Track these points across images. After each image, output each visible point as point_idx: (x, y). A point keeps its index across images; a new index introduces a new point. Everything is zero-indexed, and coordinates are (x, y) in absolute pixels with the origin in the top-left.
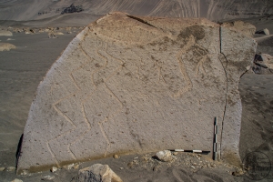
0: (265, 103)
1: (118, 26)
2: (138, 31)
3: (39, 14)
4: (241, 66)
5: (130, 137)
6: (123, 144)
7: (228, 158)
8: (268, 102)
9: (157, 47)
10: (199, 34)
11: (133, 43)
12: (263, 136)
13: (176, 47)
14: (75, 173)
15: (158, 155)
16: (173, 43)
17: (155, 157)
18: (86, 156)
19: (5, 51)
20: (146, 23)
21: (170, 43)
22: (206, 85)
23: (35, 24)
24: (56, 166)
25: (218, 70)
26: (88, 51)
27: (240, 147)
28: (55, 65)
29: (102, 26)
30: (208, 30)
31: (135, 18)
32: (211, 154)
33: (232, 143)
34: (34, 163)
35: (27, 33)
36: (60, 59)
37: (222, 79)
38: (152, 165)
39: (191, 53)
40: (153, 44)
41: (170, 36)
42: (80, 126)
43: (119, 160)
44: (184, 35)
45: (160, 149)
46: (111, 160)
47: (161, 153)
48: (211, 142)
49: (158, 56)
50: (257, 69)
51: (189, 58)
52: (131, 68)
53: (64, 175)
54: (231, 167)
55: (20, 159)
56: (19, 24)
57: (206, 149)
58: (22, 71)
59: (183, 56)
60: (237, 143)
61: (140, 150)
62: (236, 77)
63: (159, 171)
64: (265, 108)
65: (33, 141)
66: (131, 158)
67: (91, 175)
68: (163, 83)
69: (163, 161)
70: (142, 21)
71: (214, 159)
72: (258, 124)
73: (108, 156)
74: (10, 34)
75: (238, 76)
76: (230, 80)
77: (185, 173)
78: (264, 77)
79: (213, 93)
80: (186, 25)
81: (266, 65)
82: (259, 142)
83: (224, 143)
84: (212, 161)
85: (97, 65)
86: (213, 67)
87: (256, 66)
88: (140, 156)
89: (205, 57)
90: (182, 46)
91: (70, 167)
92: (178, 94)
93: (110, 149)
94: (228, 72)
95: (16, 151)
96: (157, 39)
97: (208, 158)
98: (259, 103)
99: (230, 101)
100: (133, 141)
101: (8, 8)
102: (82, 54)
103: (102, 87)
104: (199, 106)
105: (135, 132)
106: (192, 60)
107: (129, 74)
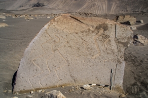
0: (137, 61)
1: (65, 22)
2: (75, 25)
3: (20, 7)
4: (125, 44)
5: (70, 77)
6: (67, 81)
7: (118, 89)
8: (139, 61)
9: (84, 33)
10: (105, 28)
11: (73, 31)
12: (135, 78)
13: (94, 34)
14: (43, 94)
15: (83, 86)
16: (93, 32)
17: (82, 88)
18: (48, 86)
19: (2, 28)
20: (79, 21)
21: (91, 32)
22: (108, 53)
23: (18, 12)
24: (33, 91)
25: (114, 46)
26: (50, 34)
27: (123, 83)
28: (33, 40)
29: (57, 22)
30: (110, 26)
31: (74, 18)
32: (109, 87)
33: (119, 82)
34: (22, 89)
35: (13, 17)
36: (36, 38)
37: (116, 50)
38: (80, 91)
39: (101, 37)
40: (83, 32)
41: (91, 28)
42: (45, 71)
43: (65, 88)
44: (98, 28)
45: (84, 84)
46: (60, 88)
47: (85, 86)
48: (109, 81)
49: (85, 38)
50: (135, 43)
51: (100, 40)
52: (72, 43)
53: (37, 95)
54: (119, 93)
55: (15, 87)
56: (9, 12)
57: (107, 84)
58: (12, 39)
59: (97, 39)
60: (122, 82)
61: (75, 84)
62: (123, 49)
63: (84, 95)
64: (137, 64)
65: (21, 78)
66: (71, 88)
67: (52, 95)
68: (87, 52)
69: (86, 89)
70: (78, 20)
71: (110, 89)
72: (133, 73)
73: (59, 86)
74: (4, 18)
75: (124, 49)
76: (119, 51)
77: (96, 95)
78: (139, 47)
79: (111, 57)
80: (99, 23)
81: (140, 41)
82: (133, 81)
83: (116, 81)
84: (109, 90)
85: (55, 42)
86: (112, 44)
87: (134, 42)
88: (75, 87)
89: (108, 39)
90: (97, 34)
91: (40, 91)
92: (94, 57)
93: (60, 83)
94: (119, 47)
95: (11, 82)
96: (84, 29)
97: (107, 89)
98: (134, 61)
99: (119, 61)
100: (71, 79)
101: (3, 3)
102: (47, 35)
103: (57, 52)
104: (104, 63)
105: (72, 75)
106: (101, 41)
107: (70, 47)
